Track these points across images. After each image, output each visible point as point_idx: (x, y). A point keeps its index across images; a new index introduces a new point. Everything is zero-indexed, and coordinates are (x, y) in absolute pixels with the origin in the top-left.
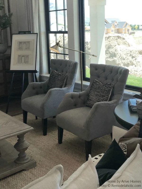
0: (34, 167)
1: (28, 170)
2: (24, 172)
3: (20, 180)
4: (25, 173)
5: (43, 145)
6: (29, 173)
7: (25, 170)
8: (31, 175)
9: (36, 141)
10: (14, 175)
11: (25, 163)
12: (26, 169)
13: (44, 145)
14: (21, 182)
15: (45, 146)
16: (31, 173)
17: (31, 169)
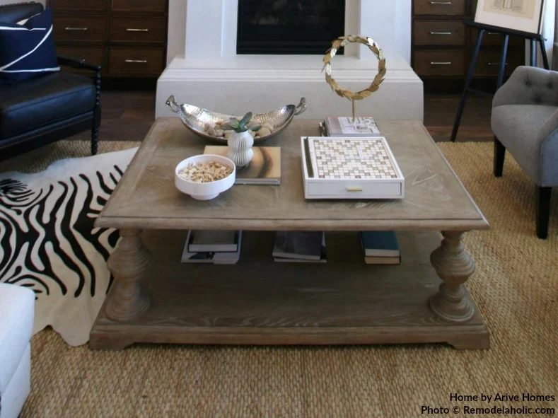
0: (482, 350)
1: (461, 350)
2: (447, 350)
3: (426, 376)
4: (450, 357)
5: (530, 276)
6: (460, 363)
7: (452, 347)
8: (463, 378)
9: (512, 248)
10: (416, 349)
11: (453, 322)
12: (455, 346)
13: (532, 275)
14: (428, 386)
15: (533, 278)
16: (465, 369)
17: (471, 349)
